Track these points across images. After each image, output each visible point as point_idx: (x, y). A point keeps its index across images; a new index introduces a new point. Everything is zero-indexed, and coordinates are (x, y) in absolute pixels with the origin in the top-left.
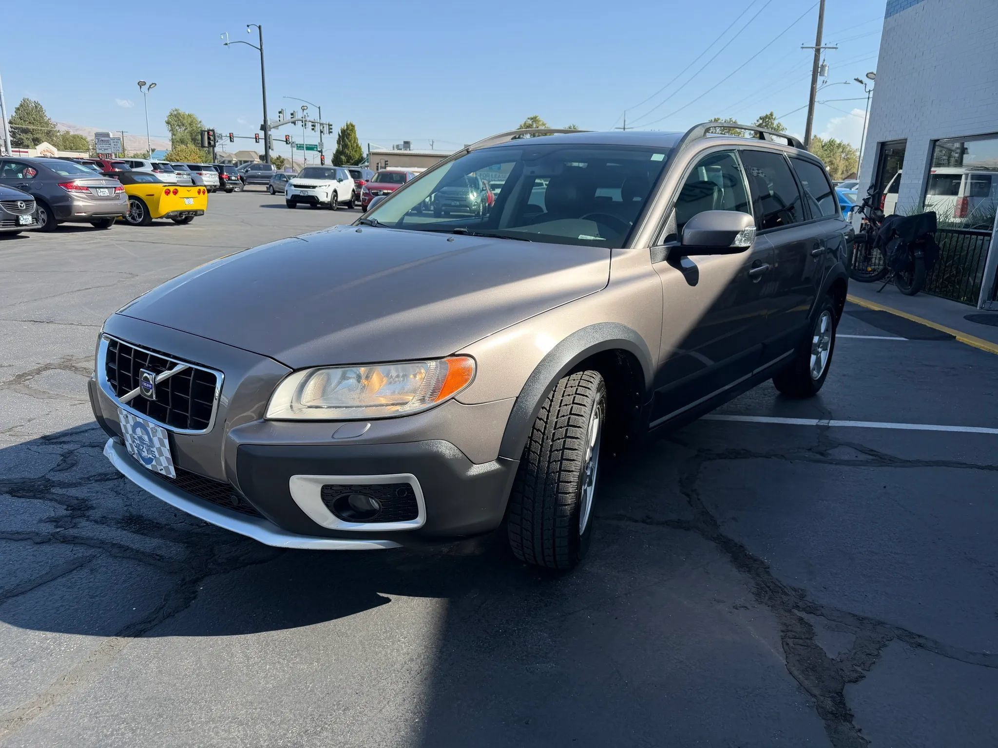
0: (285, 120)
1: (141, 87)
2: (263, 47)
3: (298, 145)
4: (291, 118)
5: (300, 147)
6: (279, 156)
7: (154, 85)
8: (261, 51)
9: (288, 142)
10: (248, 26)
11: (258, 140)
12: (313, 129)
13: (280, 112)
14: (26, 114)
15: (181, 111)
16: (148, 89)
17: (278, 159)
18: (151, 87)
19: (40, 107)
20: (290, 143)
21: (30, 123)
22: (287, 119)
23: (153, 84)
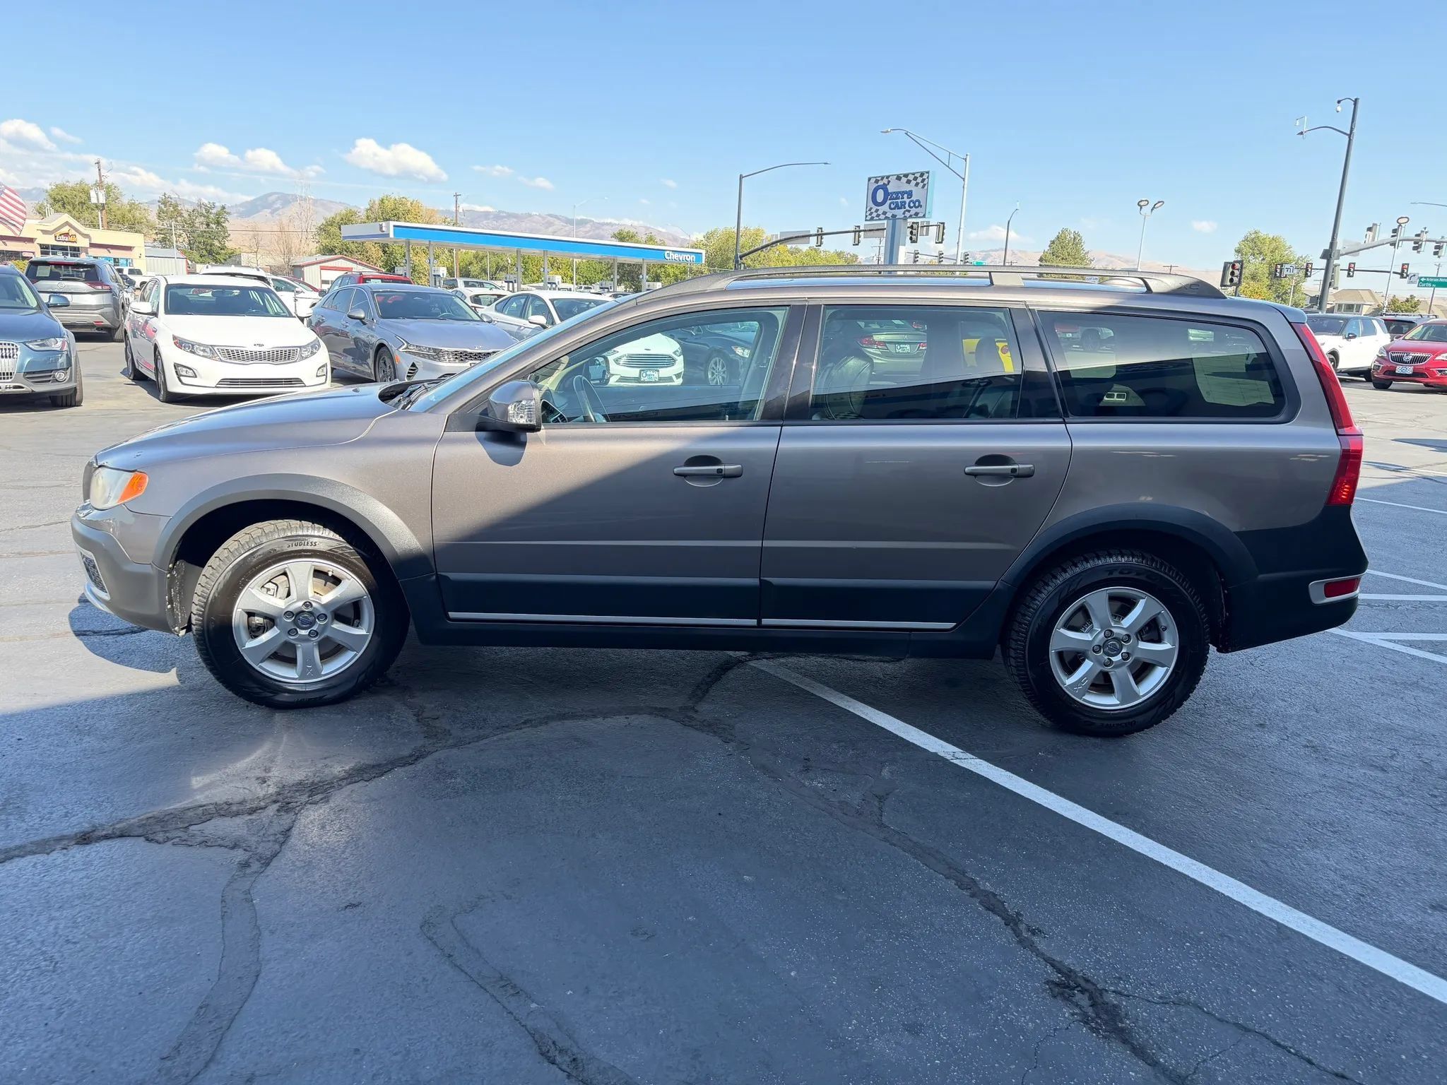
0: (1376, 240)
1: (1141, 208)
2: (1354, 131)
3: (1423, 280)
4: (1393, 236)
5: (1425, 282)
6: (1411, 296)
7: (1161, 203)
8: (1350, 138)
9: (1405, 275)
10: (1339, 102)
11: (1351, 274)
12: (1436, 253)
13: (1369, 229)
14: (1060, 247)
15: (1263, 234)
16: (1152, 210)
17: (1407, 301)
18: (1156, 206)
19: (1079, 238)
20: (1407, 276)
21: (1063, 259)
22: (1379, 239)
23: (1159, 202)
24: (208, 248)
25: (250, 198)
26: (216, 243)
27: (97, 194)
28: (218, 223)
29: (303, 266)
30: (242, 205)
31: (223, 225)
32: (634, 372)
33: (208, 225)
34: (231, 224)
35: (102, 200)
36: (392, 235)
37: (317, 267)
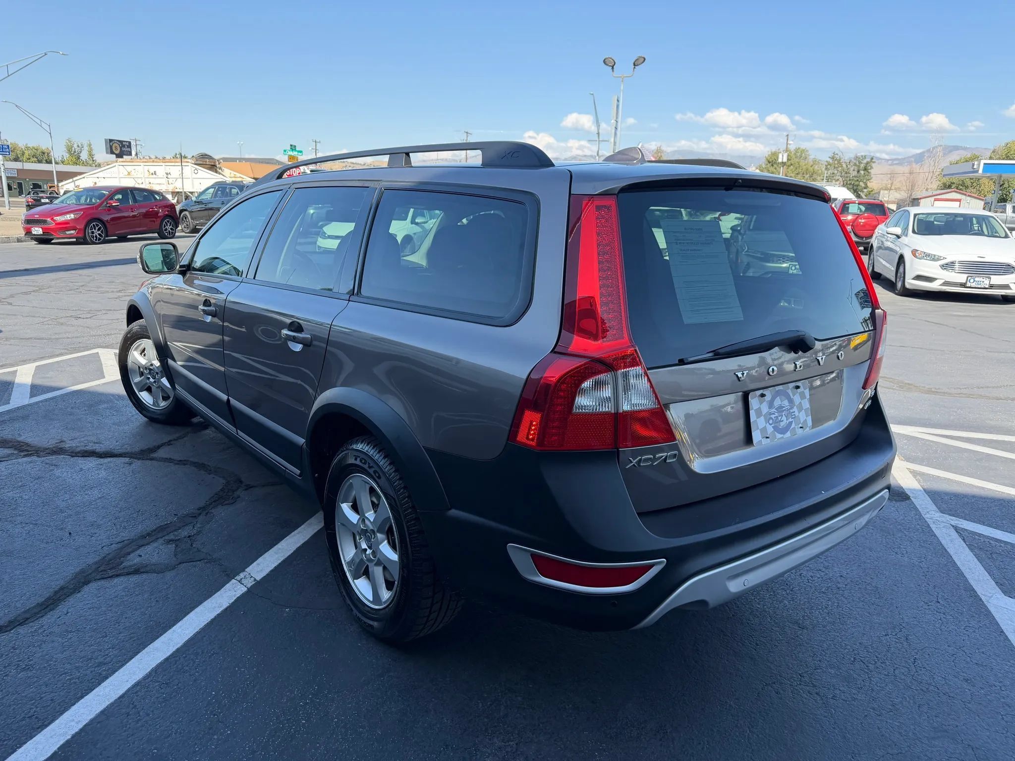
24: (855, 188)
25: (919, 151)
26: (861, 184)
27: (783, 156)
28: (865, 169)
29: (920, 199)
30: (913, 156)
31: (869, 171)
32: (962, 278)
33: (858, 172)
34: (875, 170)
35: (785, 160)
36: (981, 171)
37: (932, 199)
